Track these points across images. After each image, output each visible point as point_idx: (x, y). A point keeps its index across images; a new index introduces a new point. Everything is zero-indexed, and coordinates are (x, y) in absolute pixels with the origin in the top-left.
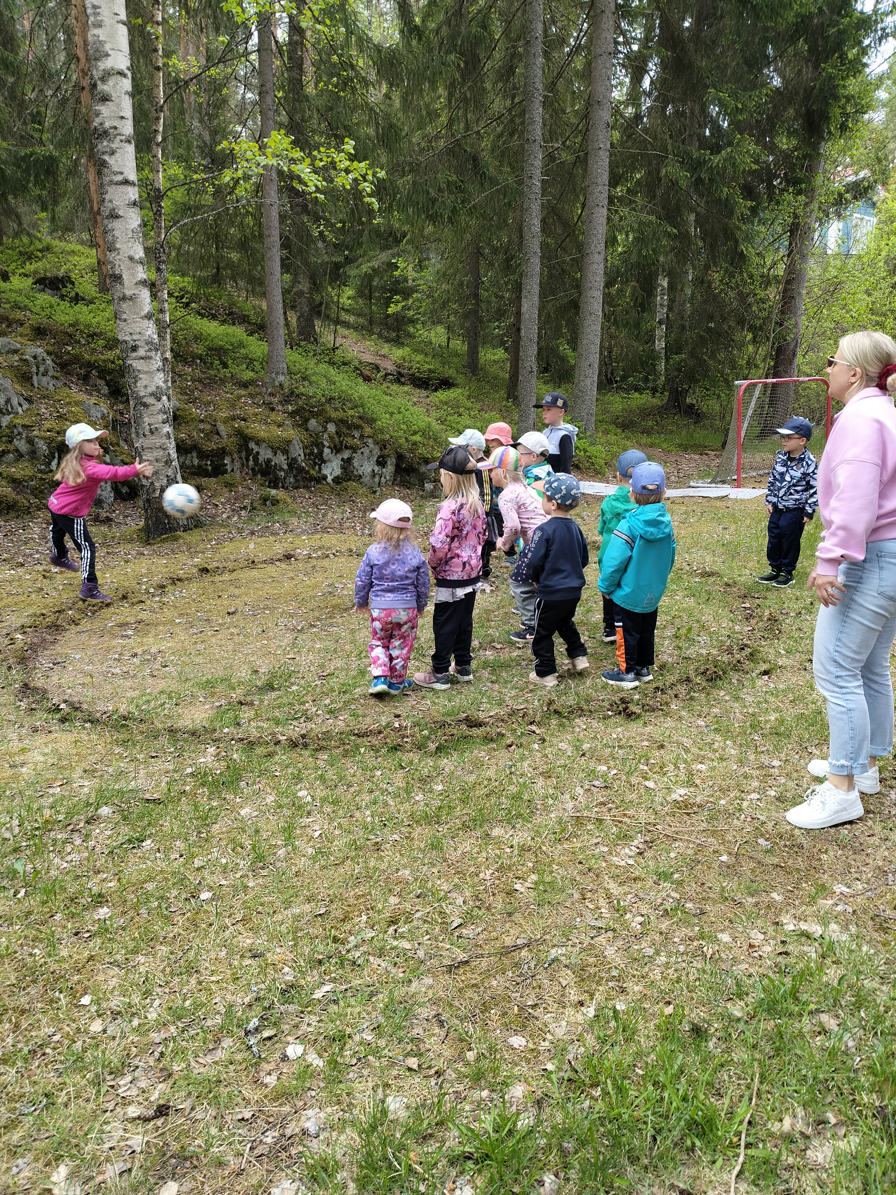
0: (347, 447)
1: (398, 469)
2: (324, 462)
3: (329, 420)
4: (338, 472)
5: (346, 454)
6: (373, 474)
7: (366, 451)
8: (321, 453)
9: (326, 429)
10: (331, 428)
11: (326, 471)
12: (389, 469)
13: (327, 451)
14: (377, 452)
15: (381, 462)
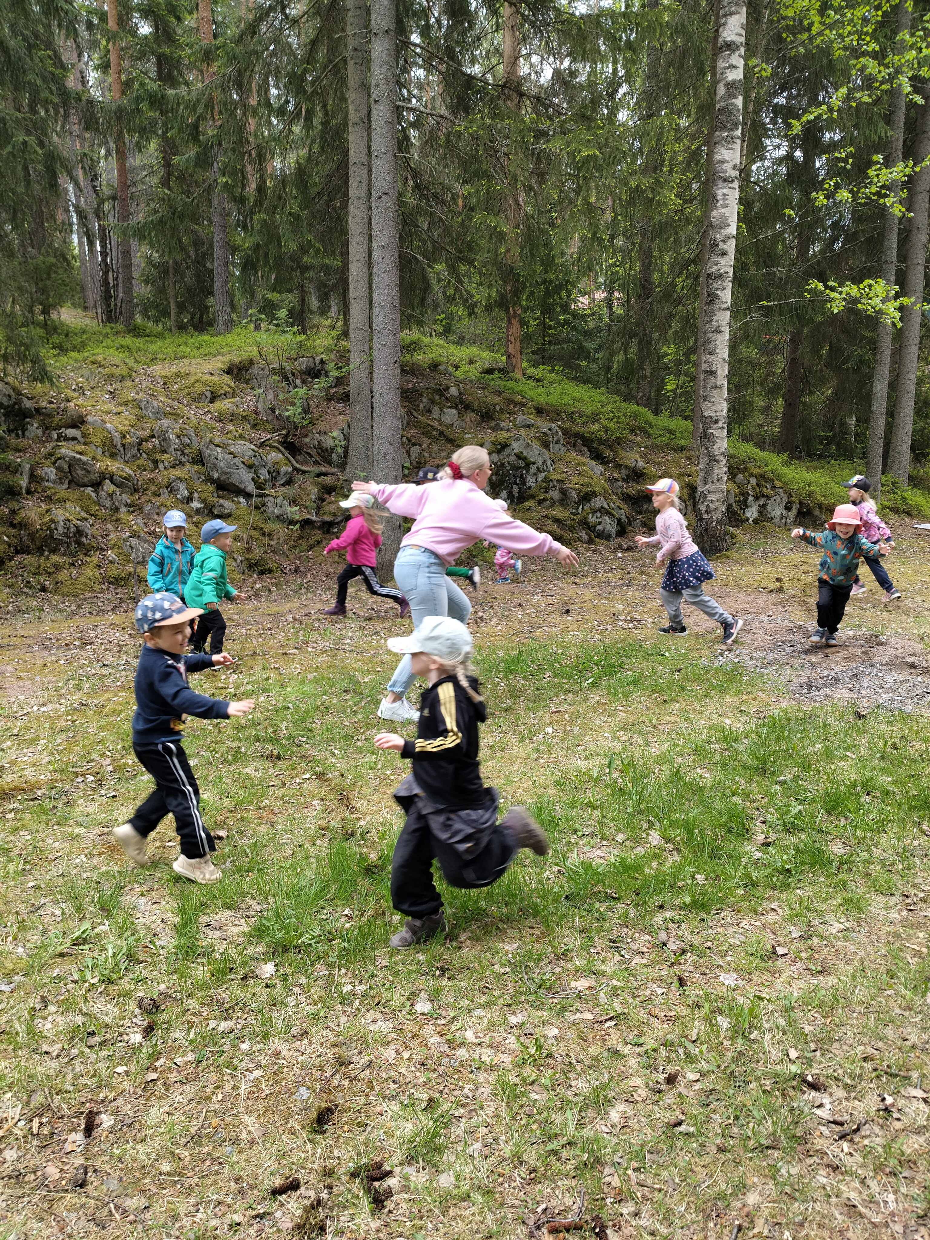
0: (763, 496)
1: (800, 513)
2: (747, 507)
3: (752, 475)
4: (756, 515)
5: (762, 501)
6: (782, 516)
7: (778, 498)
8: (746, 500)
9: (749, 482)
10: (753, 481)
11: (748, 515)
12: (794, 512)
13: (751, 498)
14: (785, 499)
15: (788, 508)
